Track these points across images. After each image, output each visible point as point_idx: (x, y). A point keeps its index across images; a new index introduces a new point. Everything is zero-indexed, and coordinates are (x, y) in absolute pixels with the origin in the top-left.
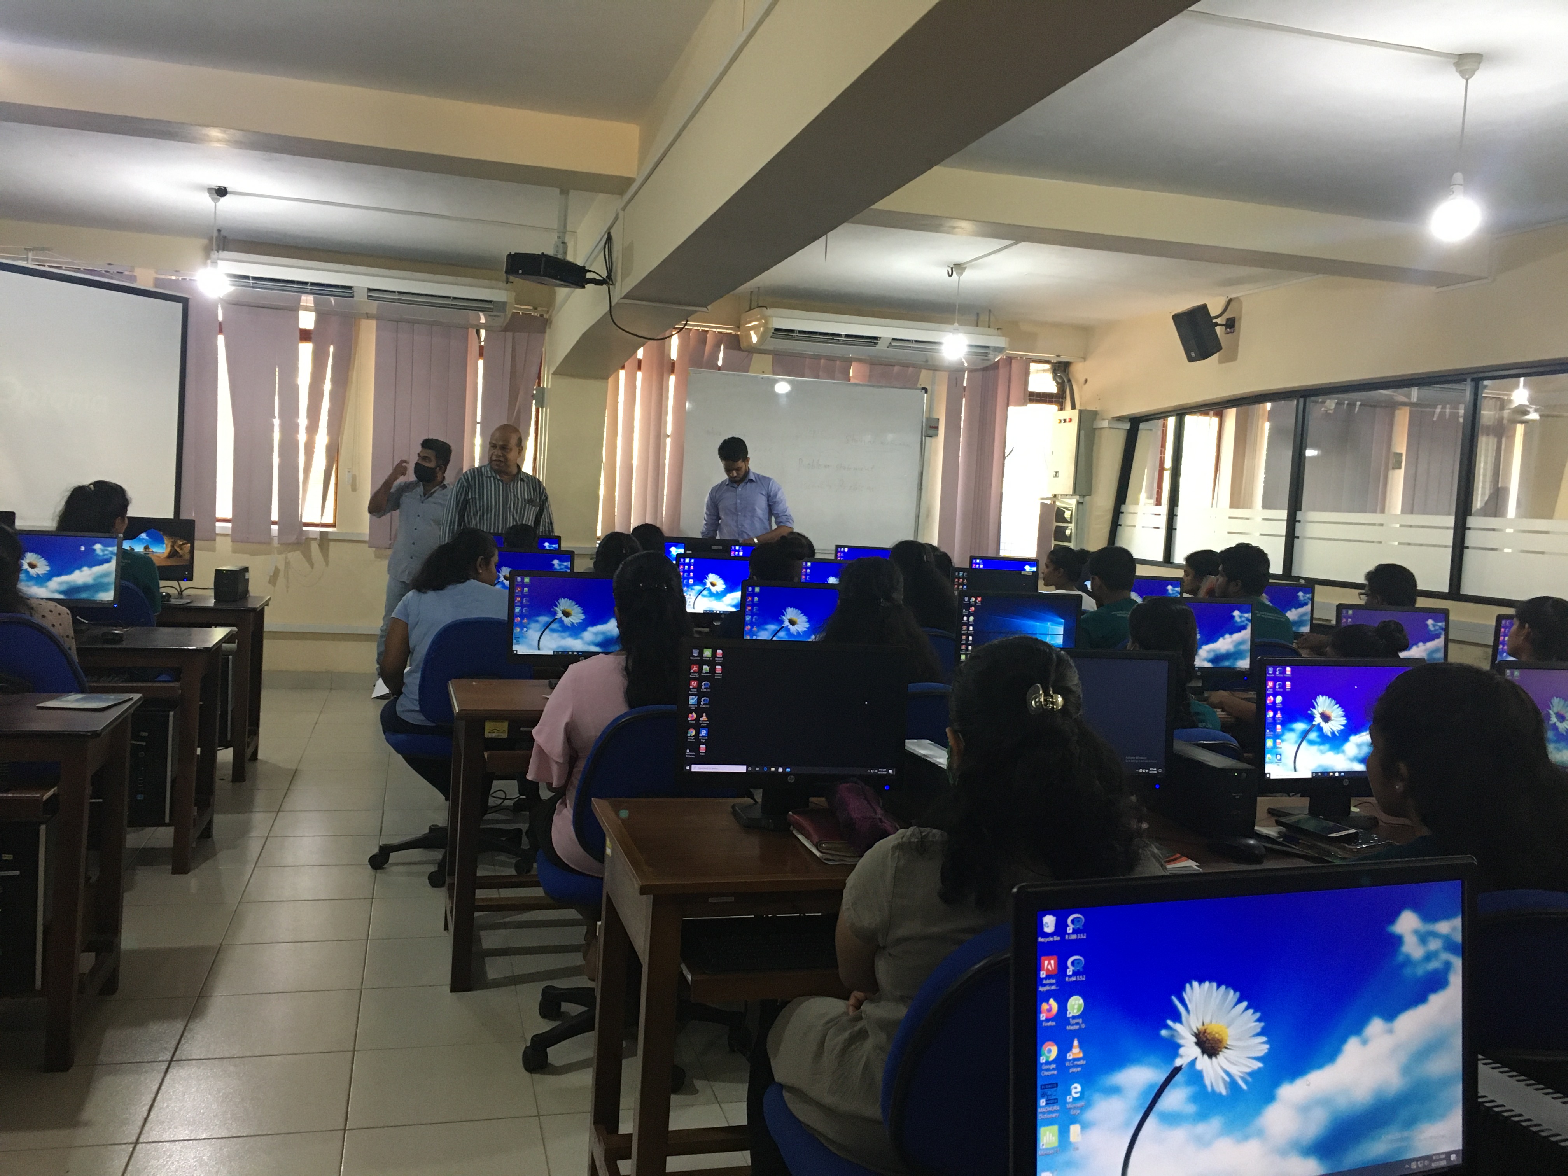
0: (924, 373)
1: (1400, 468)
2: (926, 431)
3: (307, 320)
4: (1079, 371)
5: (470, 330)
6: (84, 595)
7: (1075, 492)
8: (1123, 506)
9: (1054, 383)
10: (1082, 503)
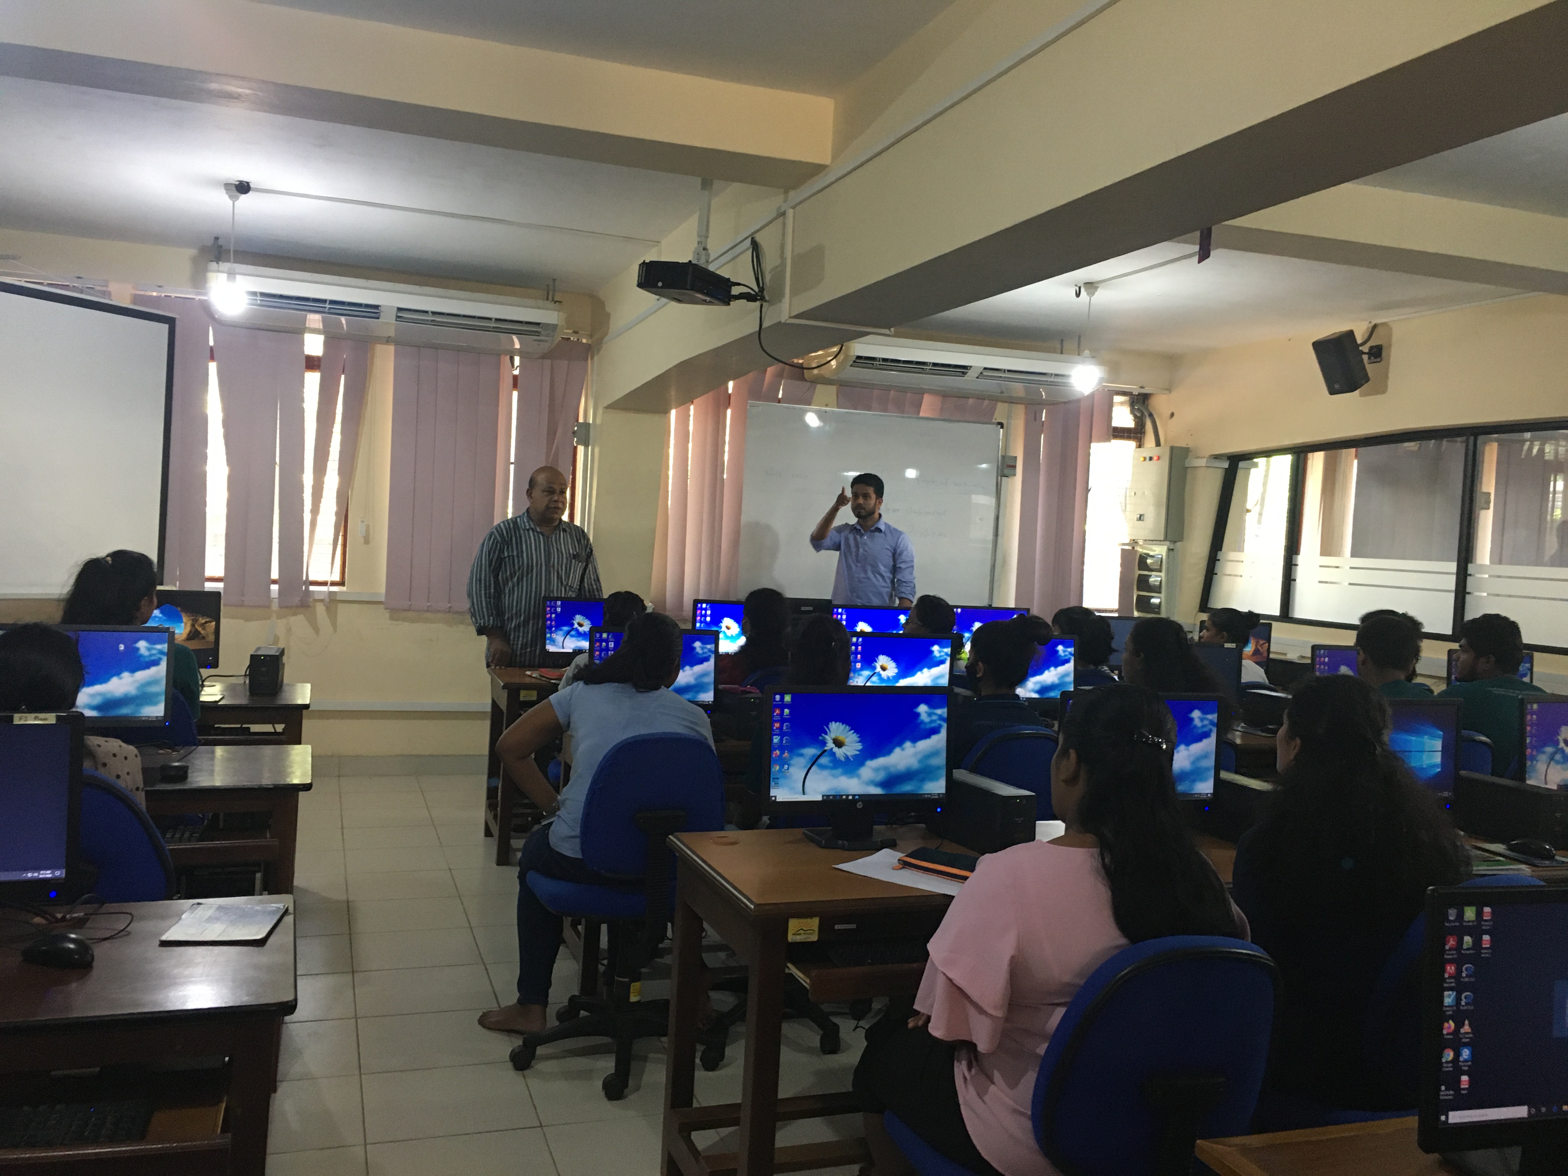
0: (1000, 405)
1: (1488, 508)
2: (1002, 470)
3: (314, 345)
4: (1161, 404)
5: (502, 357)
6: (125, 711)
7: (1166, 539)
8: (1219, 553)
9: (1131, 417)
10: (1173, 550)
